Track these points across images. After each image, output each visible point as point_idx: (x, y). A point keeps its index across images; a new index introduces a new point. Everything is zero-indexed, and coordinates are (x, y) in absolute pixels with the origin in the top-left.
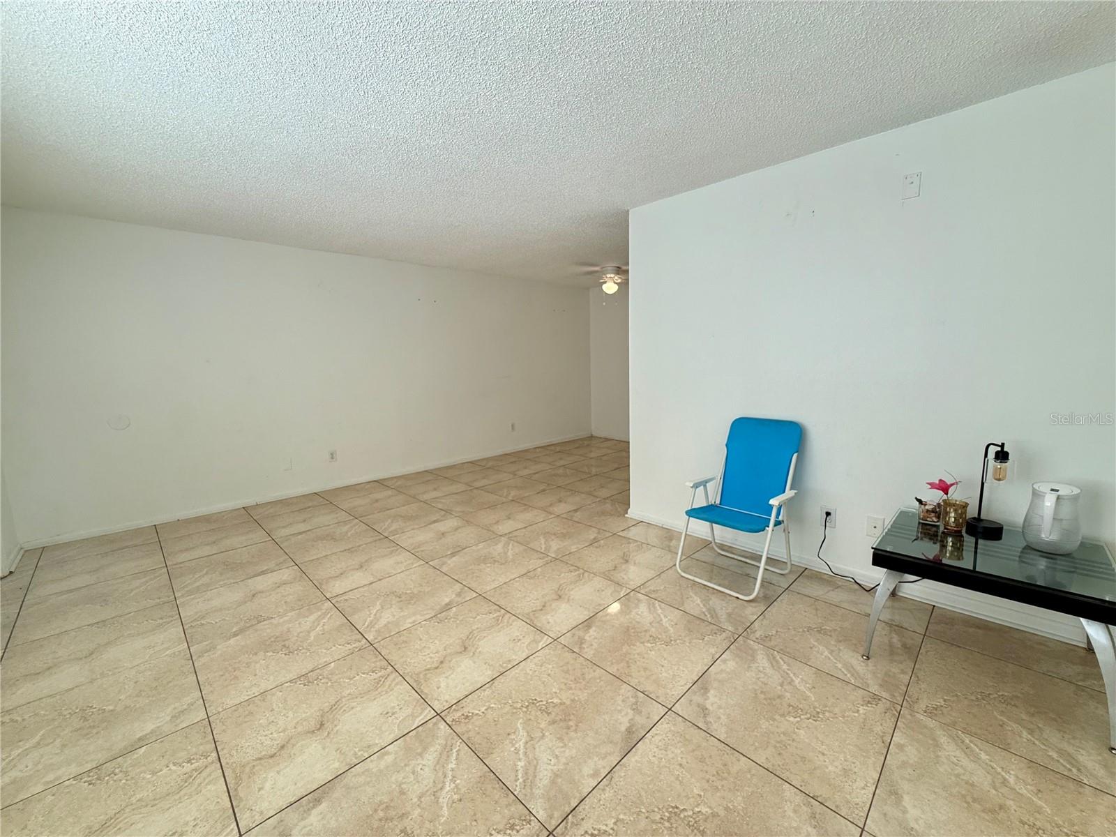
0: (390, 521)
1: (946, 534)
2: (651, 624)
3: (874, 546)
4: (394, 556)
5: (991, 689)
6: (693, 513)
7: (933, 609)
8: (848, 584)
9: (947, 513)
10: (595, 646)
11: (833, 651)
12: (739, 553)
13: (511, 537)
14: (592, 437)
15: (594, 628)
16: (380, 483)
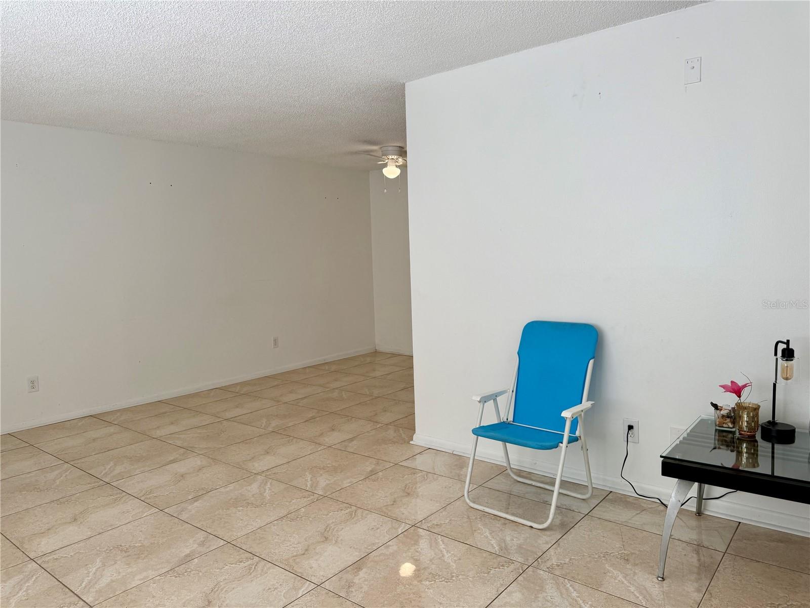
0: (112, 464)
1: (741, 441)
2: (431, 560)
3: (664, 455)
4: (118, 505)
5: (781, 599)
6: (482, 431)
7: (739, 525)
8: (654, 505)
9: (741, 417)
10: (365, 588)
11: (627, 575)
12: (538, 479)
13: (270, 475)
14: (376, 353)
15: (364, 570)
16: (98, 418)
